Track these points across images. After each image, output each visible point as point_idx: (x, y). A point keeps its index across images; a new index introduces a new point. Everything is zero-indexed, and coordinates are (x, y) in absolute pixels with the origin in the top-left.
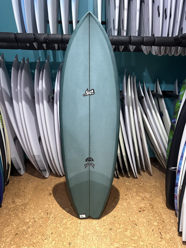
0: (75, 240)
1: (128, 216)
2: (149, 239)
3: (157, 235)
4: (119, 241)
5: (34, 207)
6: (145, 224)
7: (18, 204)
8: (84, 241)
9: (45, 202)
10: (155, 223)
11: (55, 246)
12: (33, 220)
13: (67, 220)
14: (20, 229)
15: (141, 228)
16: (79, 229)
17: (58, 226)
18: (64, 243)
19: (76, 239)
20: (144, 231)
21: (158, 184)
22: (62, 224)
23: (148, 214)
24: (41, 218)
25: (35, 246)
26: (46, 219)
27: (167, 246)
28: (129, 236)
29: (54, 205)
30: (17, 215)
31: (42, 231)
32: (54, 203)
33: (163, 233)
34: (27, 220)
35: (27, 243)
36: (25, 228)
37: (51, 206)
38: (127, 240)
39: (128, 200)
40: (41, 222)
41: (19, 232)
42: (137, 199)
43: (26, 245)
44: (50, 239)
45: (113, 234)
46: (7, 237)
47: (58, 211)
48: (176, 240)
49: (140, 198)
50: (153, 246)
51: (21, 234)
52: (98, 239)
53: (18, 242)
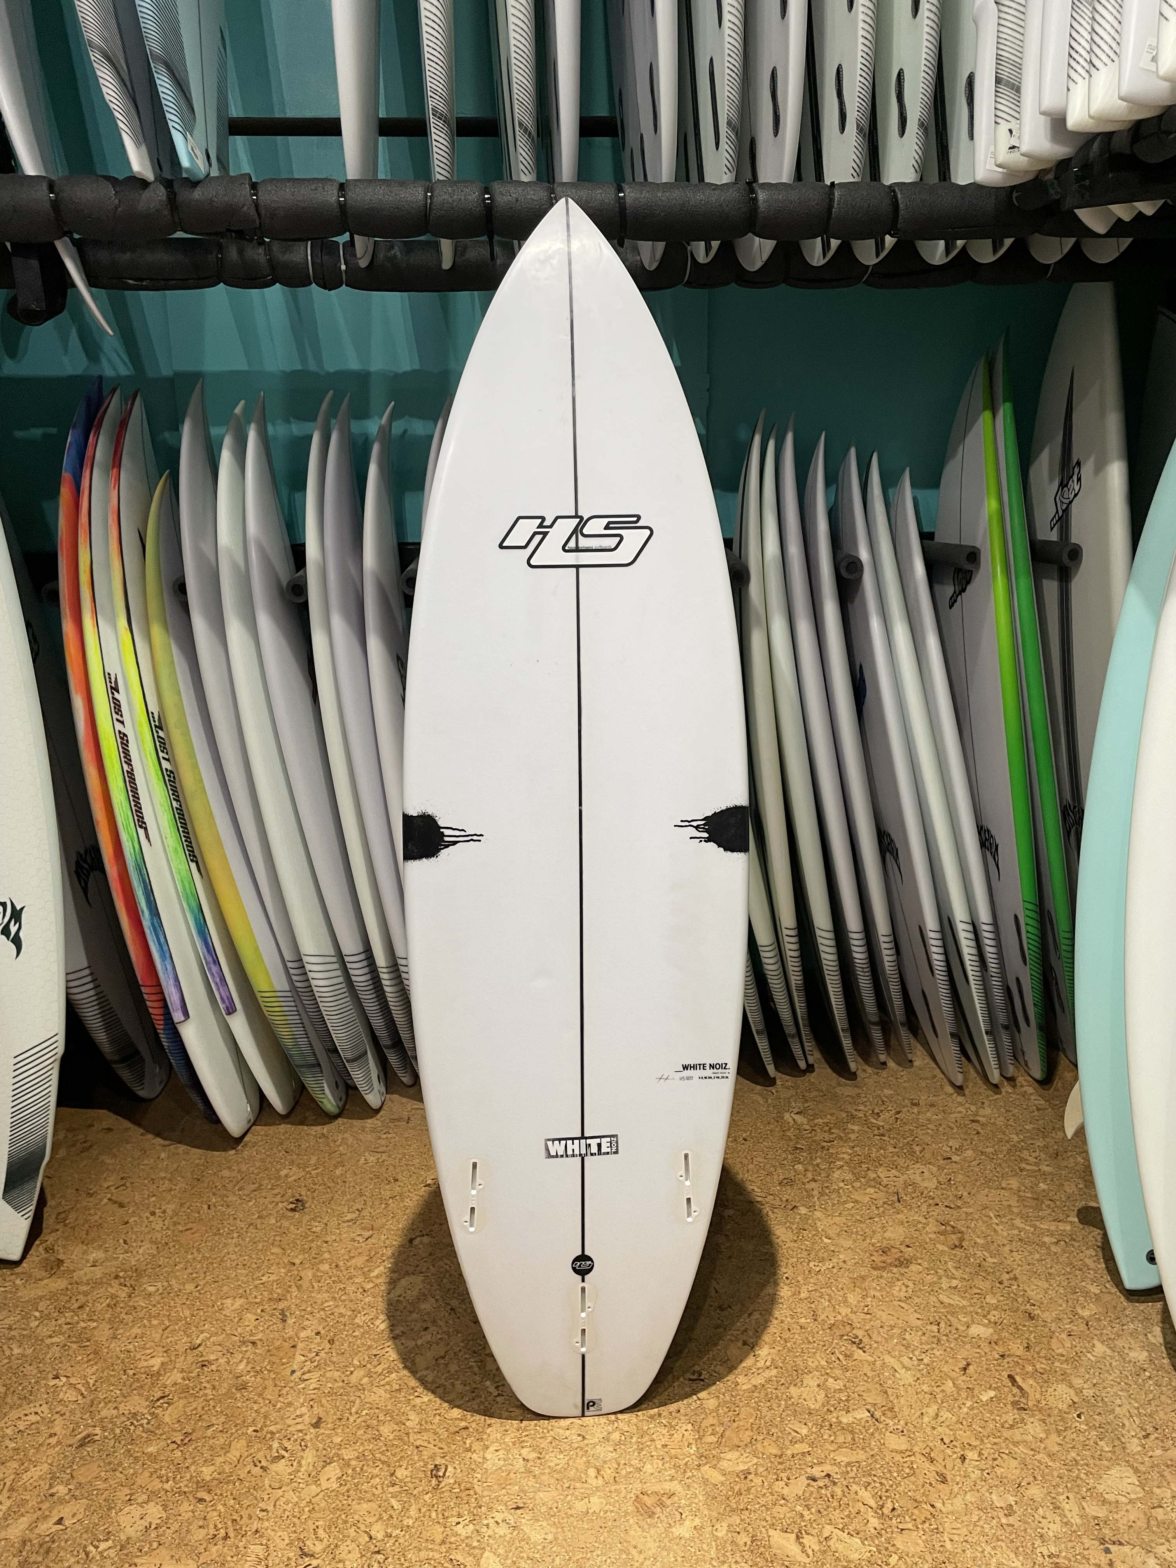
0: (469, 1450)
1: (803, 1295)
2: (940, 1419)
3: (992, 1393)
4: (752, 1441)
5: (190, 1287)
6: (913, 1338)
7: (85, 1273)
8: (524, 1452)
9: (264, 1251)
10: (976, 1330)
11: (344, 1489)
12: (190, 1359)
13: (411, 1344)
14: (105, 1413)
15: (888, 1359)
16: (492, 1389)
17: (354, 1379)
18: (401, 1473)
19: (477, 1446)
20: (907, 1377)
21: (988, 1111)
22: (379, 1369)
23: (929, 1277)
24: (244, 1343)
25: (208, 1497)
26: (278, 1349)
27: (1057, 1448)
28: (817, 1406)
29: (325, 1267)
30: (82, 1338)
31: (251, 1416)
32: (327, 1255)
33: (1031, 1382)
34: (152, 1362)
35: (156, 1485)
36: (137, 1404)
37: (308, 1274)
38: (804, 1431)
39: (803, 1210)
40: (242, 1366)
41: (98, 1430)
42: (856, 1201)
43: (152, 1496)
44: (309, 1457)
45: (712, 1403)
46: (27, 1462)
47: (352, 1296)
48: (1113, 1411)
49: (881, 1197)
50: (971, 1455)
51: (117, 1439)
52: (616, 1436)
53: (100, 1484)
